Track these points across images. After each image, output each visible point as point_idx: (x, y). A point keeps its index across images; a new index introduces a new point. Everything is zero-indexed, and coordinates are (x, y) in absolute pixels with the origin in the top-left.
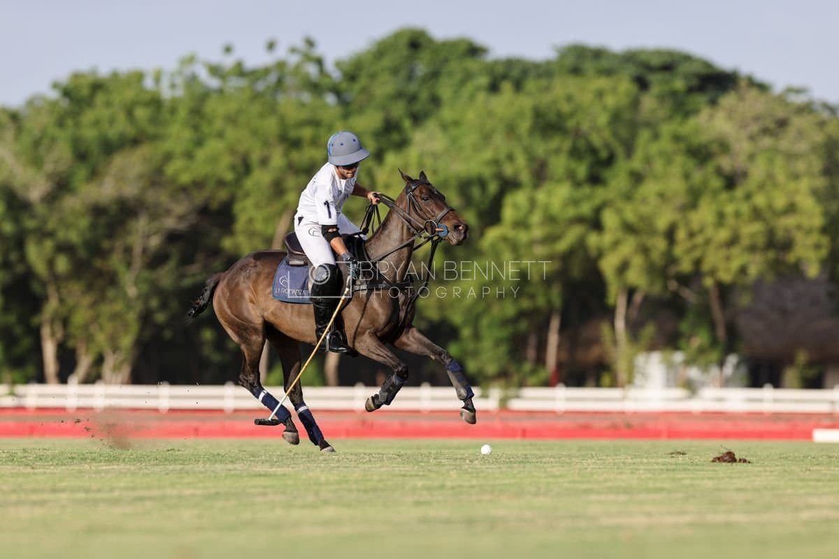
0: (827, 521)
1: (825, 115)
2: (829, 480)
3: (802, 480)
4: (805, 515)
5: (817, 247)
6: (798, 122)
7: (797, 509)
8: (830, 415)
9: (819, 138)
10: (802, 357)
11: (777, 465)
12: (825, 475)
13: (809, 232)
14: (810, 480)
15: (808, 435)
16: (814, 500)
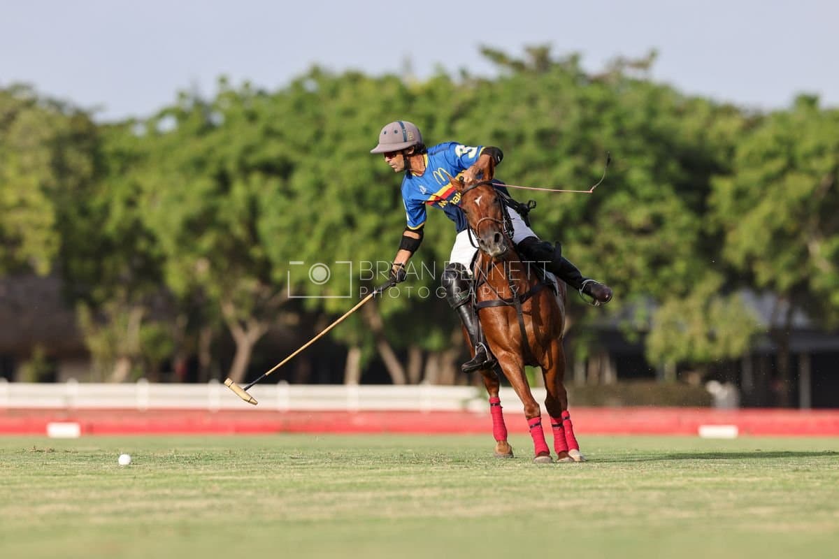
0: (65, 515)
1: (51, 111)
2: (66, 475)
3: (39, 474)
4: (43, 509)
5: (48, 243)
6: (25, 117)
7: (34, 504)
8: (64, 410)
9: (47, 133)
10: (39, 353)
11: (12, 460)
12: (62, 469)
13: (38, 227)
14: (48, 475)
15: (42, 430)
16: (53, 495)
